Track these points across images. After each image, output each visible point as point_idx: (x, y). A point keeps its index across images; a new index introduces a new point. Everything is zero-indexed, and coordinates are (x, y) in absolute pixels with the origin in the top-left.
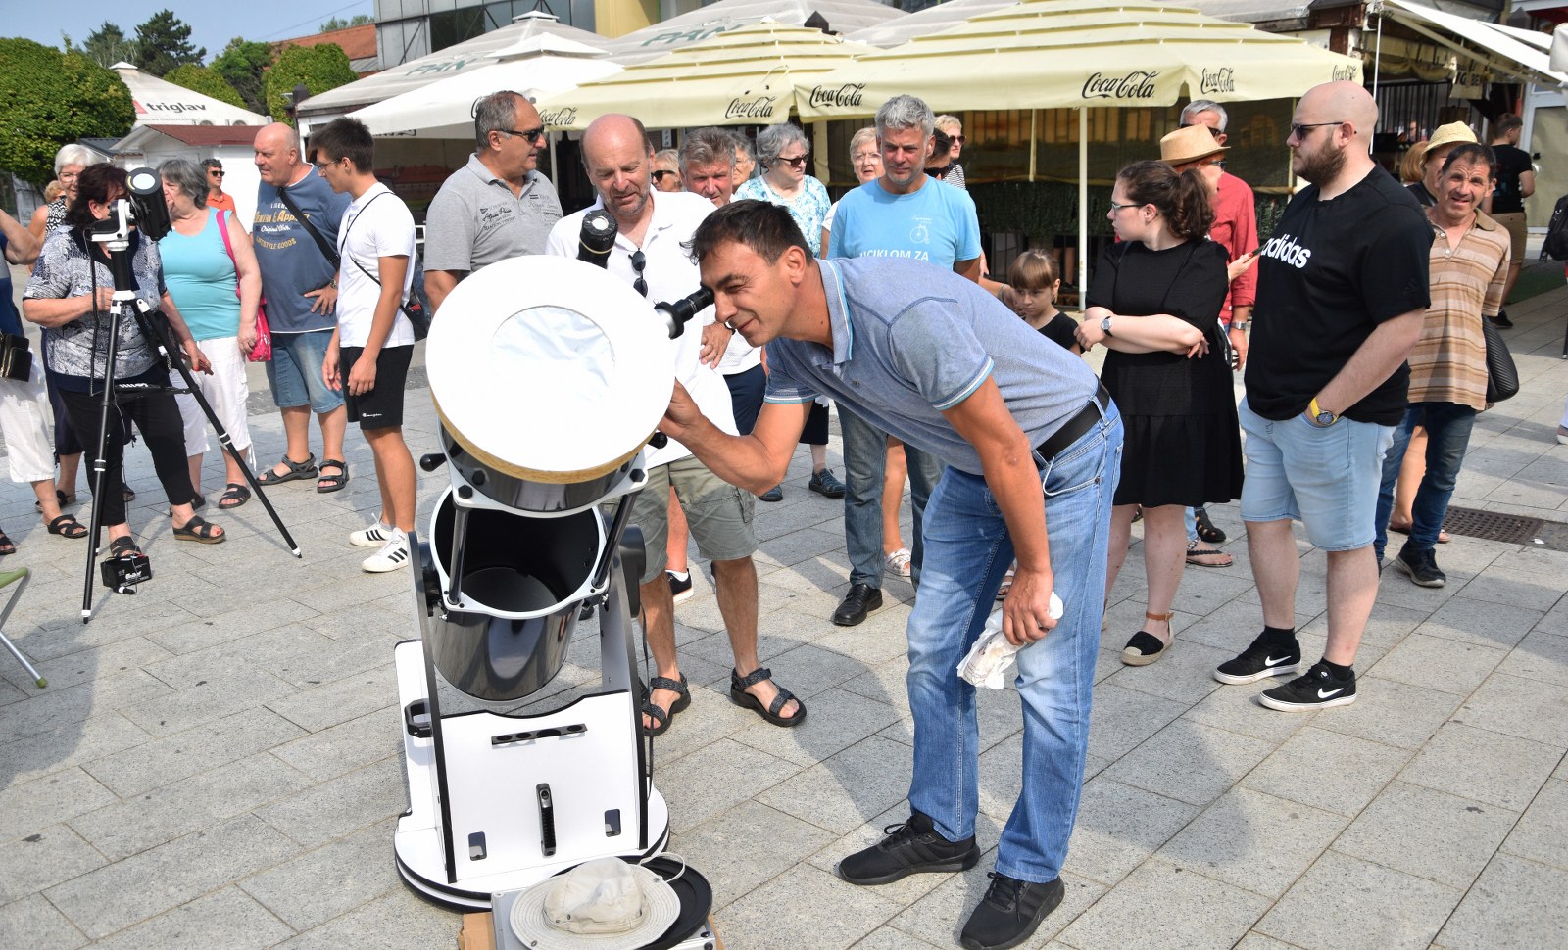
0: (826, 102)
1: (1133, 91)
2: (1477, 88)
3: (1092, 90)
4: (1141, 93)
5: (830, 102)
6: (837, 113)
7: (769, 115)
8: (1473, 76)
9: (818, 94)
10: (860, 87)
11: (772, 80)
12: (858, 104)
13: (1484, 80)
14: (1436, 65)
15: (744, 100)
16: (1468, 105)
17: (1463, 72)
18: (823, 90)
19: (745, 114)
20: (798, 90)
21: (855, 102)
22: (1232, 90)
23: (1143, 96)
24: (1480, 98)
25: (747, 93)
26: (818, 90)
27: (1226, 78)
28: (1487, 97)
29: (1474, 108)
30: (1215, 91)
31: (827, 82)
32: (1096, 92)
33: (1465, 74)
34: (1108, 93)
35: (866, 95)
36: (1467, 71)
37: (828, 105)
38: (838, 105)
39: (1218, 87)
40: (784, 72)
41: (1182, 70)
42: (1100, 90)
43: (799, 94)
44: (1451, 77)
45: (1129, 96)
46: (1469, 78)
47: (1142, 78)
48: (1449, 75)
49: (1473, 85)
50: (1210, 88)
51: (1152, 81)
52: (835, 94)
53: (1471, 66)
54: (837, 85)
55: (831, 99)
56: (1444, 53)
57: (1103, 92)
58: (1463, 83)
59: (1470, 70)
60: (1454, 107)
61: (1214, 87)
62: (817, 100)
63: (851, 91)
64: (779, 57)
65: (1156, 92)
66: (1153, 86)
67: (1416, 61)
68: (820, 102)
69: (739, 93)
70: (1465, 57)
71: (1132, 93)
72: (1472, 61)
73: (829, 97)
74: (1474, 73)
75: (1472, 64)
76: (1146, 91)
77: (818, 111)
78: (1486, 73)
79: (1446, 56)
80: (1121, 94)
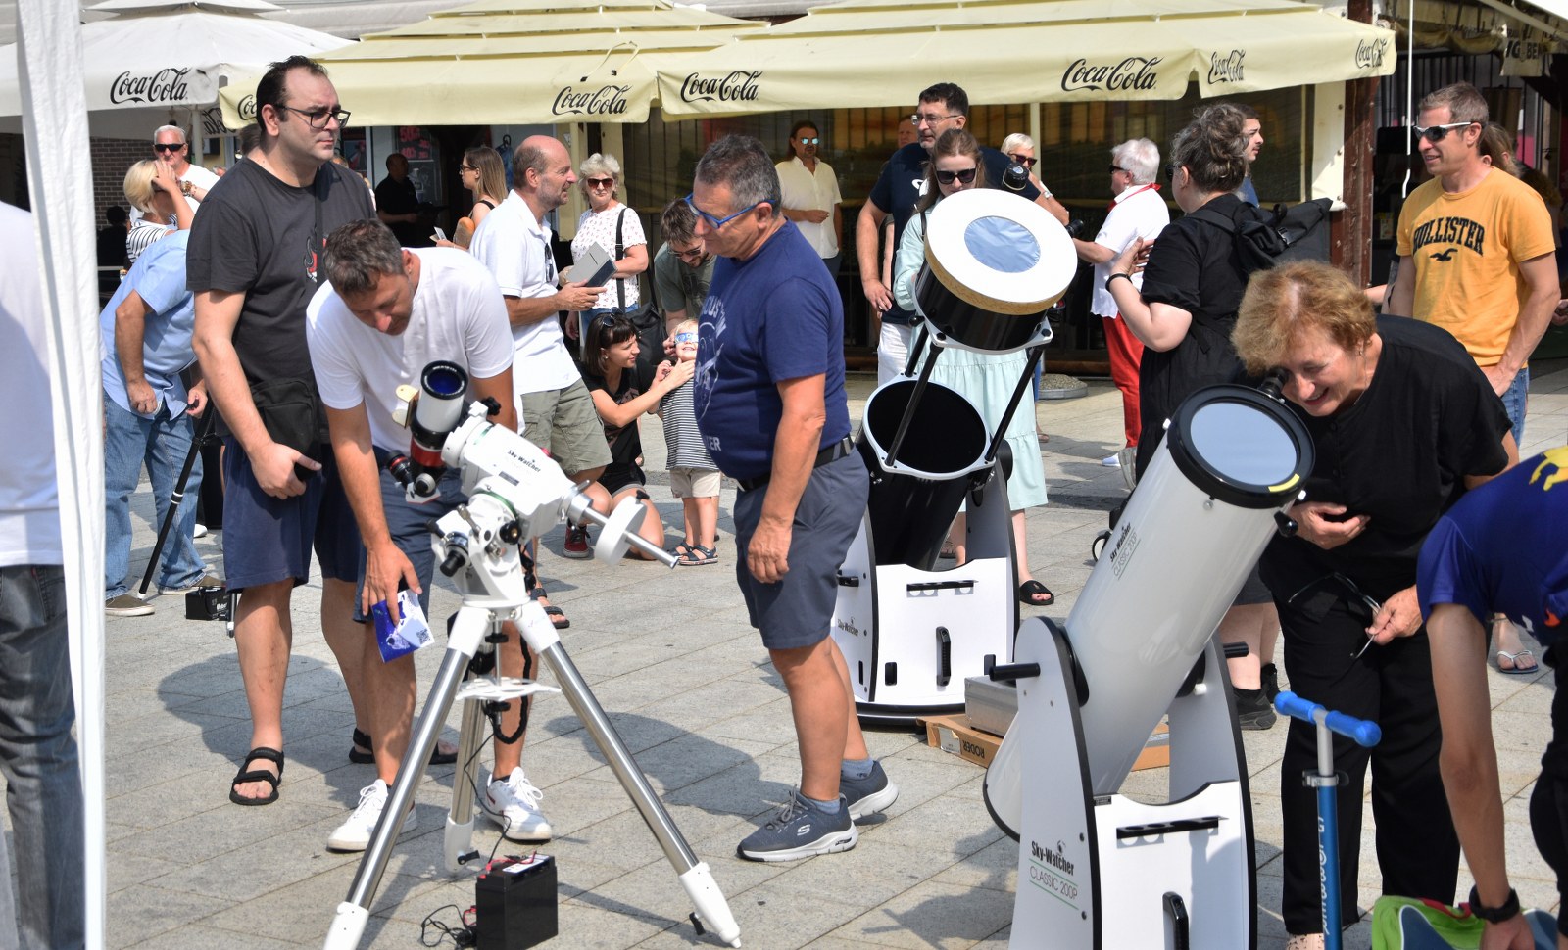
0: (705, 95)
1: (1128, 82)
2: (1535, 61)
3: (1074, 81)
4: (1139, 84)
5: (710, 95)
6: (721, 110)
7: (621, 111)
8: (1529, 44)
9: (692, 84)
10: (755, 75)
11: (615, 61)
12: (752, 98)
13: (1544, 49)
14: (1482, 33)
15: (579, 88)
16: (1521, 84)
17: (1515, 40)
18: (700, 79)
19: (584, 109)
20: (661, 76)
21: (749, 95)
22: (1241, 79)
23: (1142, 87)
24: (1539, 74)
25: (584, 80)
26: (693, 79)
27: (1235, 64)
28: (1548, 73)
29: (1528, 87)
30: (1224, 80)
31: (707, 67)
32: (1080, 83)
33: (1518, 43)
34: (1096, 84)
35: (763, 85)
36: (1520, 39)
37: (707, 99)
38: (723, 99)
39: (1226, 76)
40: (630, 51)
41: (1189, 55)
42: (1085, 81)
43: (663, 81)
44: (1500, 47)
45: (1124, 87)
46: (1523, 48)
47: (1139, 65)
48: (1499, 44)
49: (1529, 57)
50: (1219, 77)
51: (1153, 69)
52: (718, 84)
53: (1525, 32)
54: (721, 73)
55: (713, 92)
56: (1490, 16)
57: (1090, 84)
58: (1516, 56)
59: (1525, 37)
60: (1501, 87)
61: (1223, 76)
62: (691, 92)
63: (741, 81)
64: (613, 31)
65: (1159, 83)
66: (1154, 75)
67: (1457, 28)
68: (697, 95)
69: (572, 80)
70: (1517, 21)
71: (1127, 85)
72: (1527, 26)
73: (709, 88)
74: (1530, 41)
75: (1527, 31)
76: (1145, 81)
77: (694, 106)
78: (1545, 40)
79: (1493, 20)
80: (1113, 85)
